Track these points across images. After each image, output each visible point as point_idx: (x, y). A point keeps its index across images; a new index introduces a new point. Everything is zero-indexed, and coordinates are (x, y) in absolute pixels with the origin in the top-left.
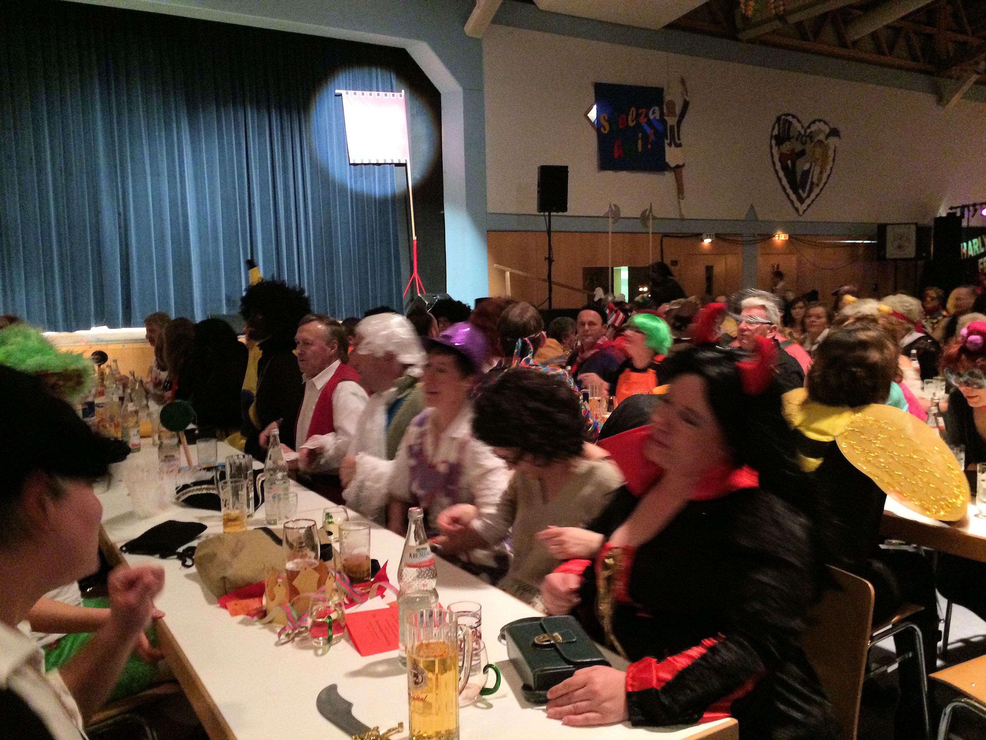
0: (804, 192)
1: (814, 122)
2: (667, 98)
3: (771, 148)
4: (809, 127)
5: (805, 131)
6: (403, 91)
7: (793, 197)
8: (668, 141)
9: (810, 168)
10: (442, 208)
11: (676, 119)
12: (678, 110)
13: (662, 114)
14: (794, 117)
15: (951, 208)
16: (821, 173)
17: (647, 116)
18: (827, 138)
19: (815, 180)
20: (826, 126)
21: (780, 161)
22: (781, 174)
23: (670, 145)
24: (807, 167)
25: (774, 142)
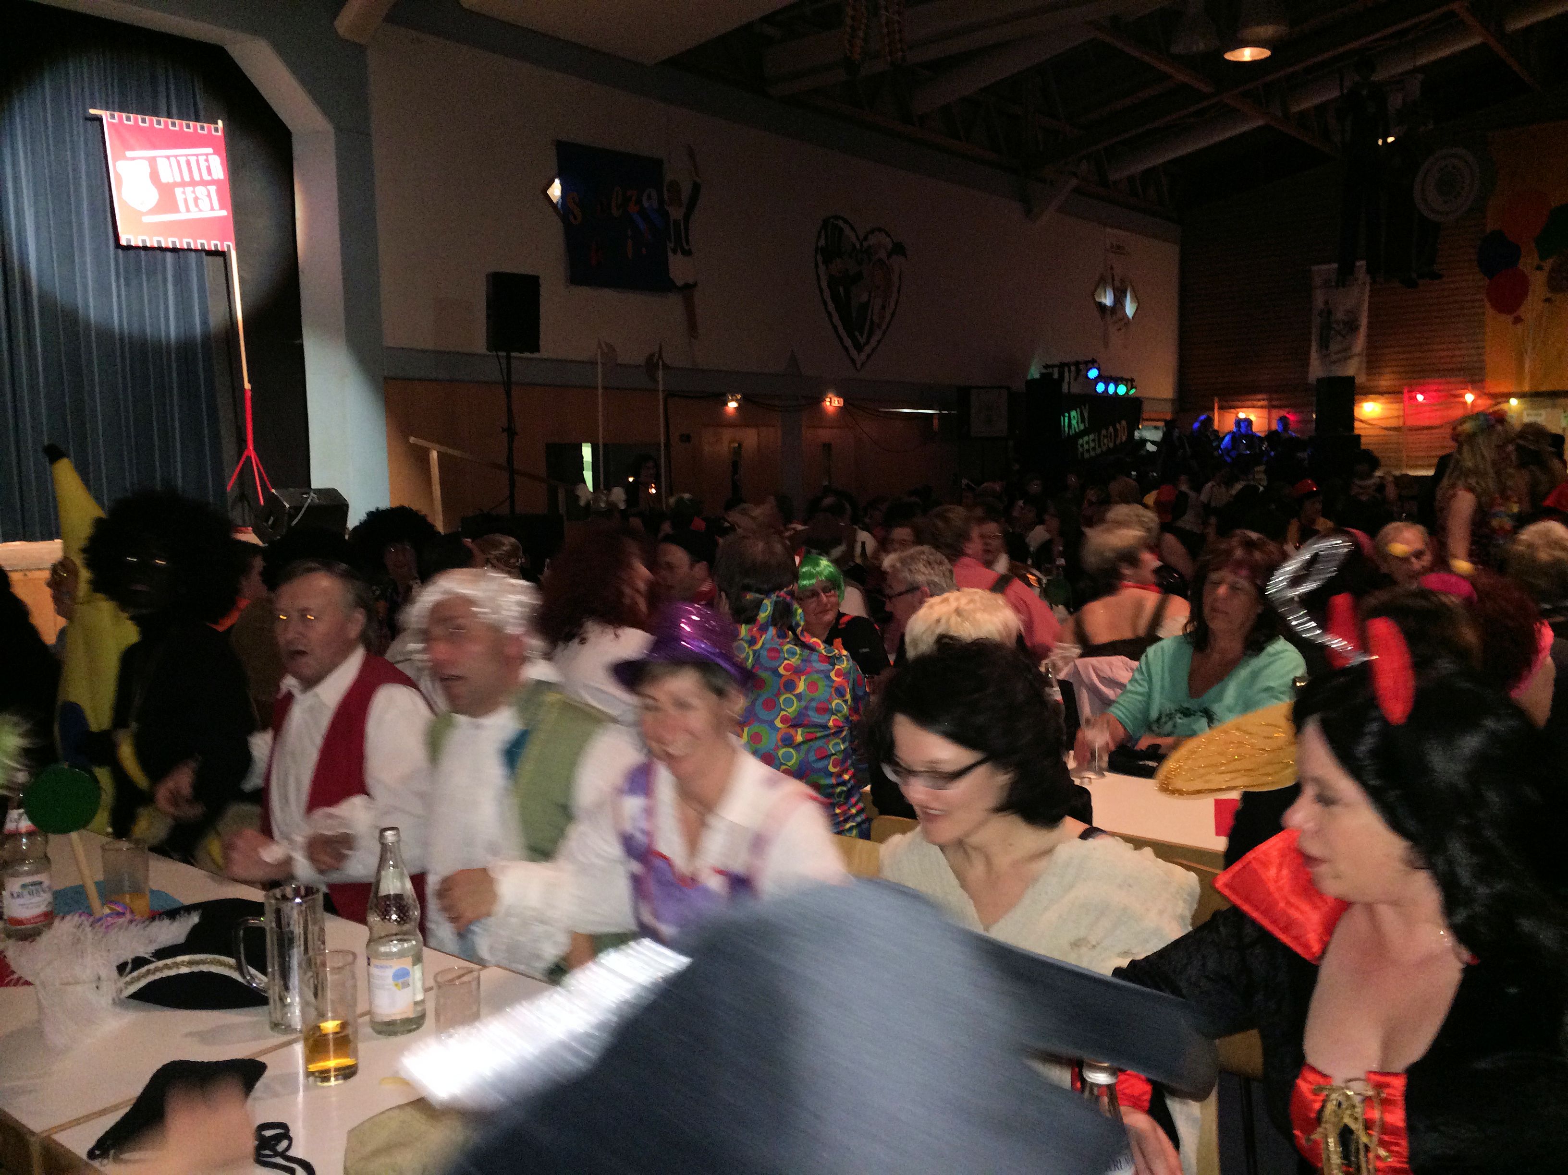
0: (862, 334)
1: (872, 231)
2: (669, 177)
3: (817, 266)
4: (866, 238)
5: (861, 245)
6: (220, 123)
7: (848, 343)
8: (672, 245)
9: (869, 301)
10: (298, 334)
11: (683, 210)
12: (685, 196)
13: (661, 202)
14: (846, 221)
15: (1046, 367)
16: (884, 307)
17: (639, 202)
18: (889, 255)
19: (876, 319)
20: (888, 239)
21: (829, 286)
22: (831, 306)
23: (675, 252)
24: (864, 298)
25: (819, 258)
